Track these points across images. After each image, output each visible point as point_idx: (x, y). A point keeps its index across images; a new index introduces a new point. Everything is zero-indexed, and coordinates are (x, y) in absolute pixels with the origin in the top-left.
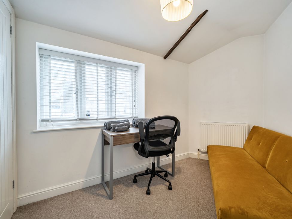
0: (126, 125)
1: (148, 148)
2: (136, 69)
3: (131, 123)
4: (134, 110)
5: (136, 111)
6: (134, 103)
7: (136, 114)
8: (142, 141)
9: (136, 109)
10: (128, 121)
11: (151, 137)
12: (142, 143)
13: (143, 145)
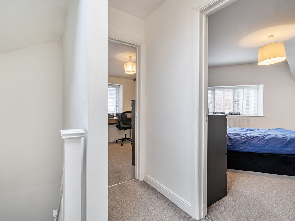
0: (112, 115)
1: (122, 125)
2: (119, 87)
3: (115, 115)
4: (117, 109)
5: (118, 109)
6: (117, 105)
7: (118, 111)
8: (119, 122)
9: (118, 108)
10: (113, 114)
11: (124, 121)
12: (119, 123)
13: (119, 124)
